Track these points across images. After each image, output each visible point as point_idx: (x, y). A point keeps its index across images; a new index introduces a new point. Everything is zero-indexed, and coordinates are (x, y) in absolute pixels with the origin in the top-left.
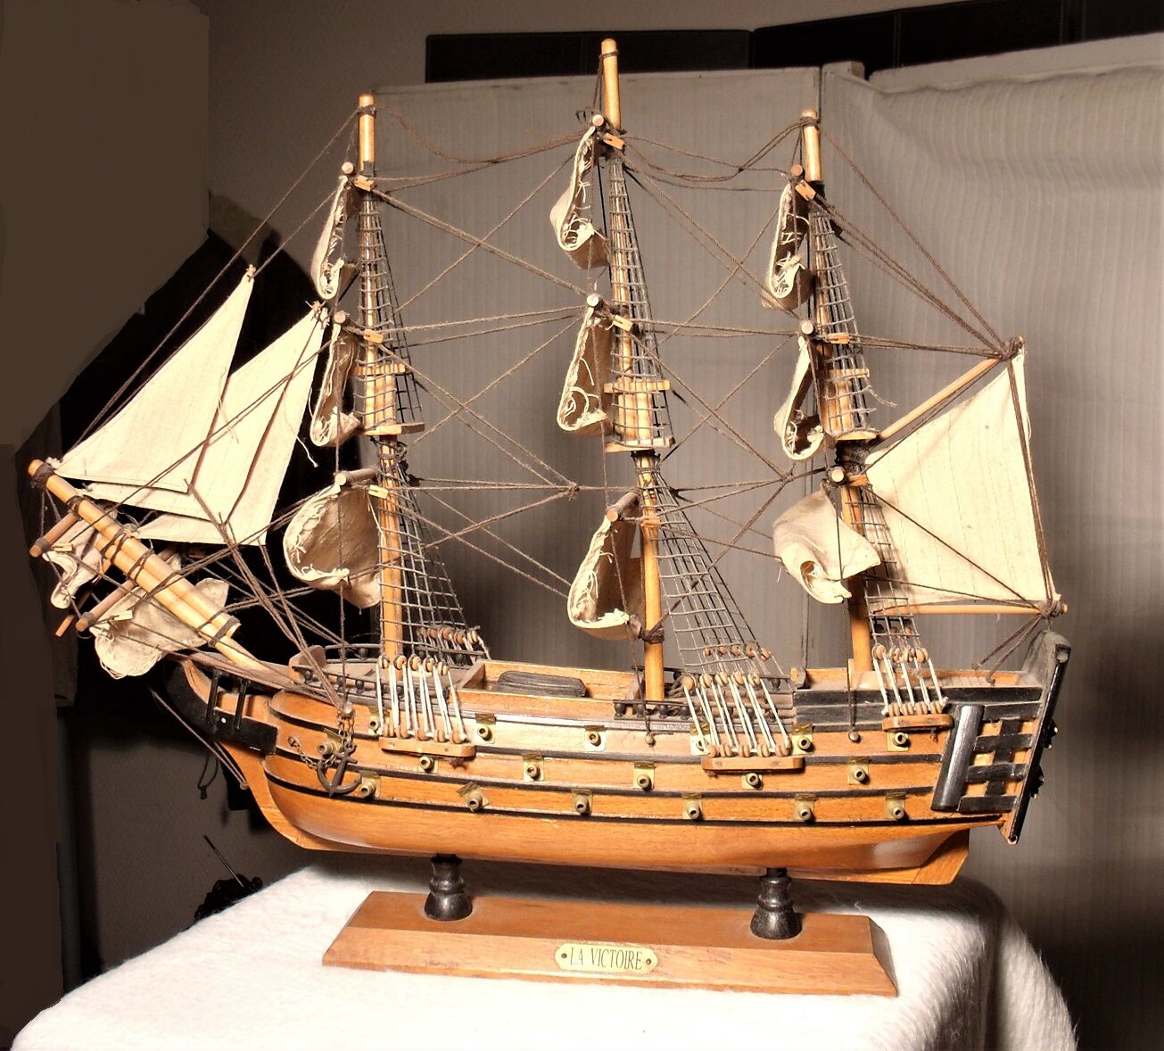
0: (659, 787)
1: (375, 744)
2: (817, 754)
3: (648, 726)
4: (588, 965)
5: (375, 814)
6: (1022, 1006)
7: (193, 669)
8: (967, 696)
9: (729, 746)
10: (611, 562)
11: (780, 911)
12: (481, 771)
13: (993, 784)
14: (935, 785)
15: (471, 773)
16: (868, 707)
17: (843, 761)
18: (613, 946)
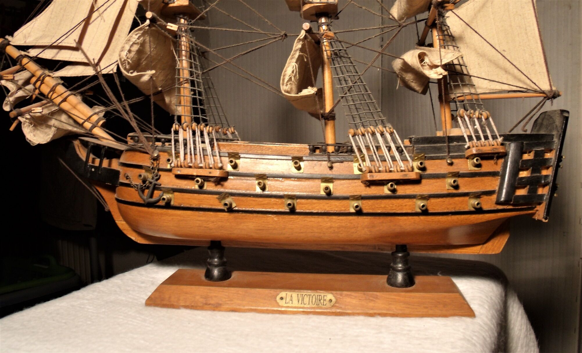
0: (336, 193)
1: (170, 174)
2: (428, 172)
3: (329, 158)
4: (295, 303)
5: (172, 215)
7: (80, 145)
8: (512, 138)
9: (377, 167)
10: (305, 60)
11: (403, 272)
12: (231, 187)
13: (532, 187)
14: (497, 188)
15: (226, 188)
16: (456, 145)
17: (442, 176)
18: (309, 292)
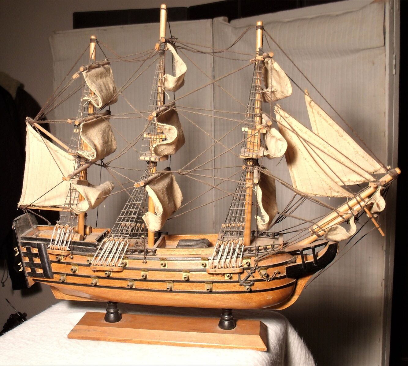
6: (297, 359)
